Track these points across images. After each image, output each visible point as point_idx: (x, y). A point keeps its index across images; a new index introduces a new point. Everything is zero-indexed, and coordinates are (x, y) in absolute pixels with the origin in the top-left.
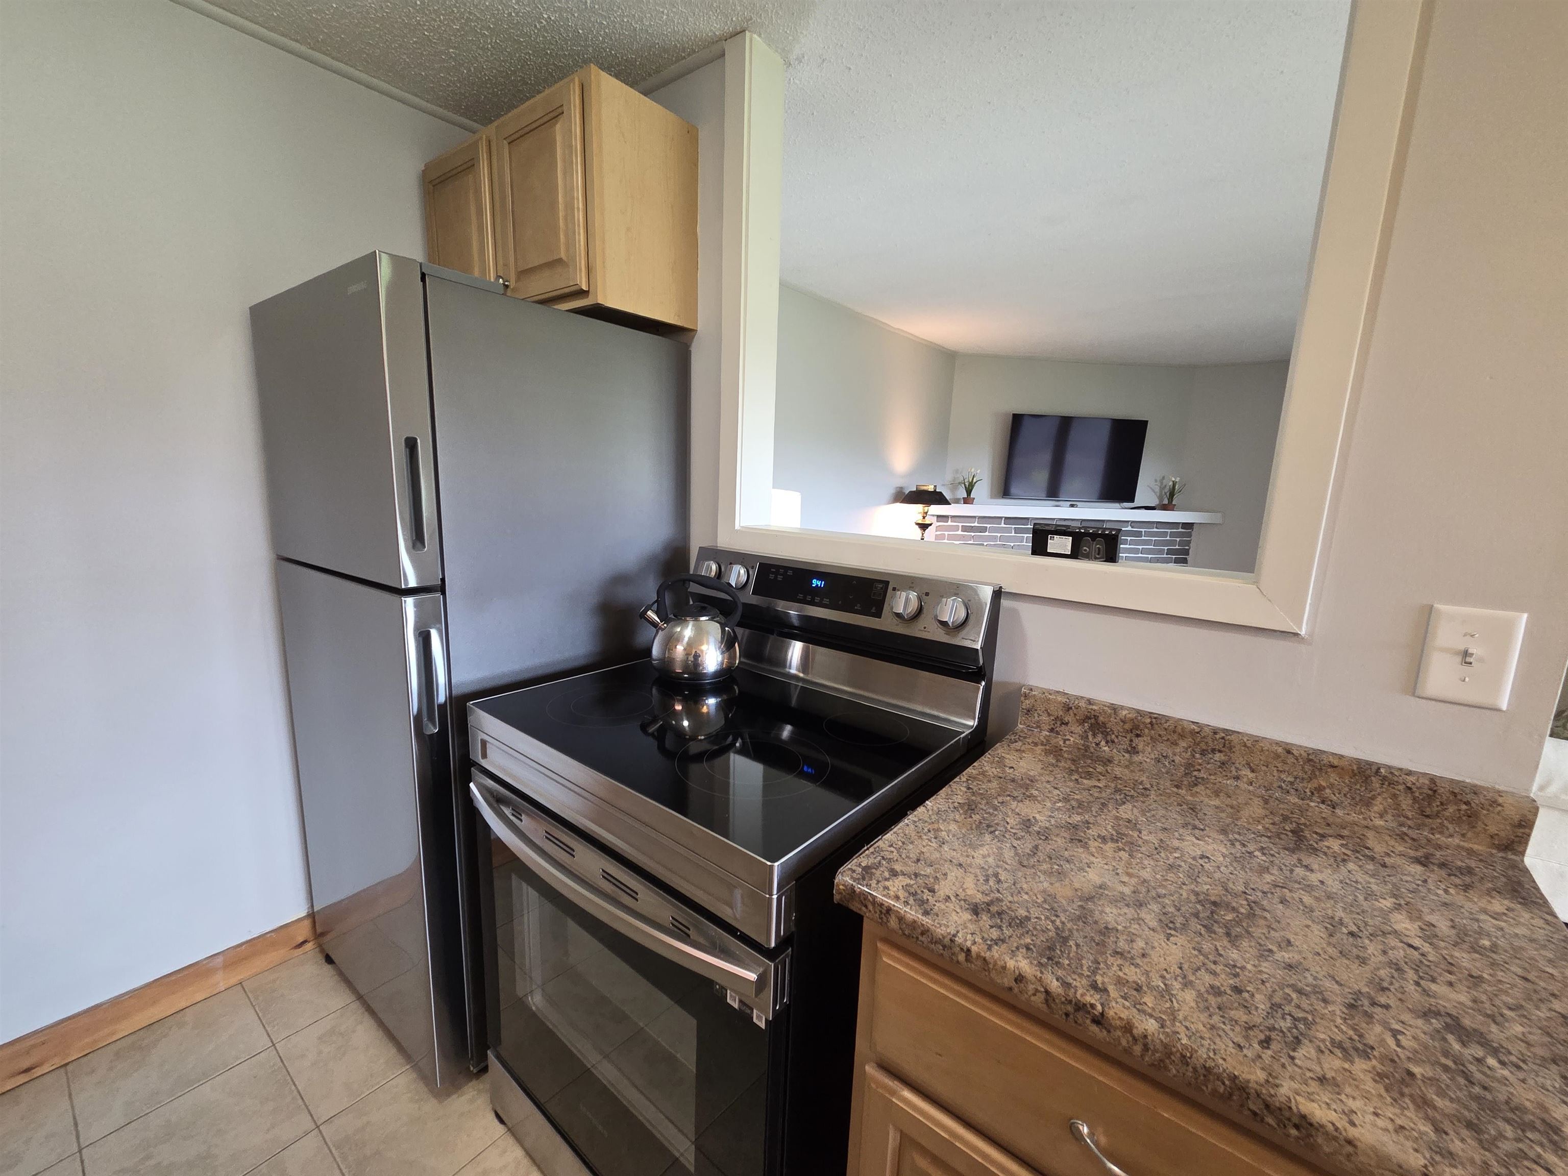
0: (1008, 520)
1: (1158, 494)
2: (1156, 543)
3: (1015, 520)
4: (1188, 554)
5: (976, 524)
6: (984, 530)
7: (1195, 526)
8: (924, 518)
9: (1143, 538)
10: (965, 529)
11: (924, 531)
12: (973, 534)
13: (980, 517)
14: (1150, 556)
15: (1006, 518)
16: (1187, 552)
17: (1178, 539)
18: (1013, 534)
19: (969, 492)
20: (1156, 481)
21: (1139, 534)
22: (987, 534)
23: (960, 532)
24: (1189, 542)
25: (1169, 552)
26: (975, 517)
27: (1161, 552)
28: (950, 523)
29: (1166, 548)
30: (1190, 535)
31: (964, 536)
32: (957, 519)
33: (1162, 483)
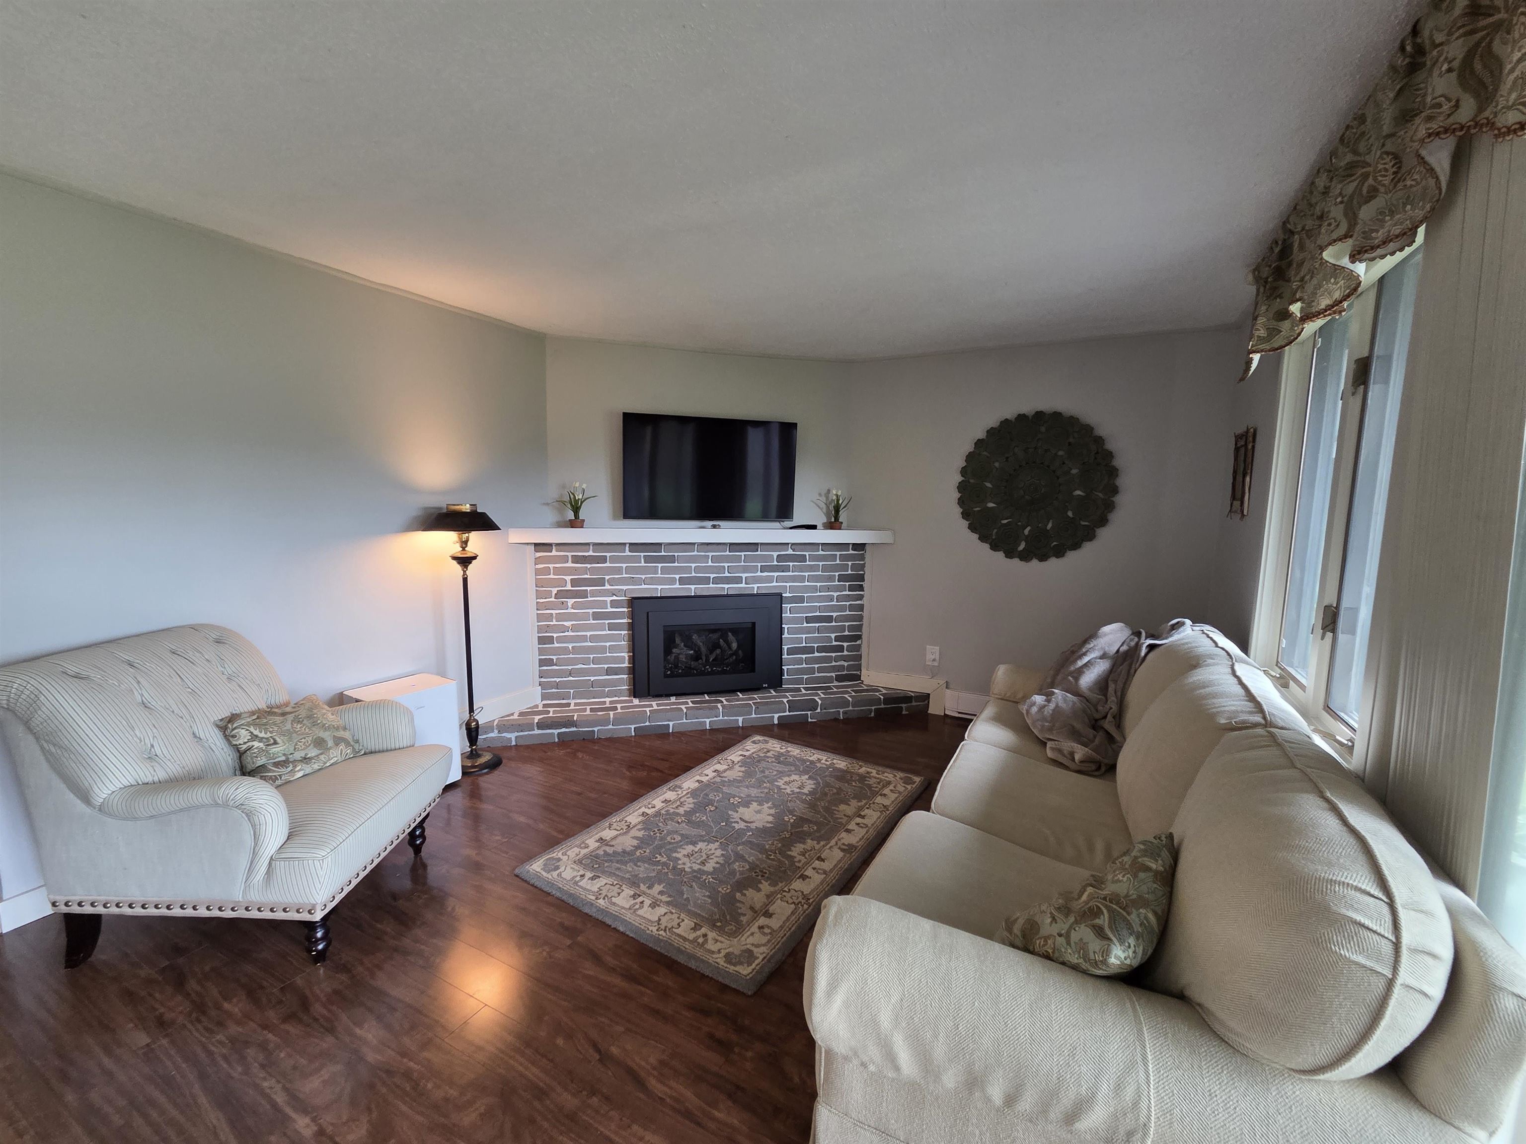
0: (634, 546)
1: (825, 510)
2: (825, 569)
3: (644, 547)
4: (863, 581)
5: (591, 553)
6: (603, 560)
7: (867, 547)
8: (464, 549)
9: (808, 563)
10: (576, 560)
11: (466, 567)
12: (589, 566)
13: (595, 544)
14: (819, 584)
15: (631, 544)
16: (862, 578)
17: (850, 563)
18: (643, 564)
19: (576, 510)
20: (820, 495)
21: (803, 558)
22: (608, 564)
23: (570, 564)
24: (863, 566)
25: (842, 578)
26: (588, 544)
27: (831, 579)
28: (554, 553)
29: (837, 574)
30: (862, 558)
31: (576, 569)
32: (562, 547)
33: (827, 498)
